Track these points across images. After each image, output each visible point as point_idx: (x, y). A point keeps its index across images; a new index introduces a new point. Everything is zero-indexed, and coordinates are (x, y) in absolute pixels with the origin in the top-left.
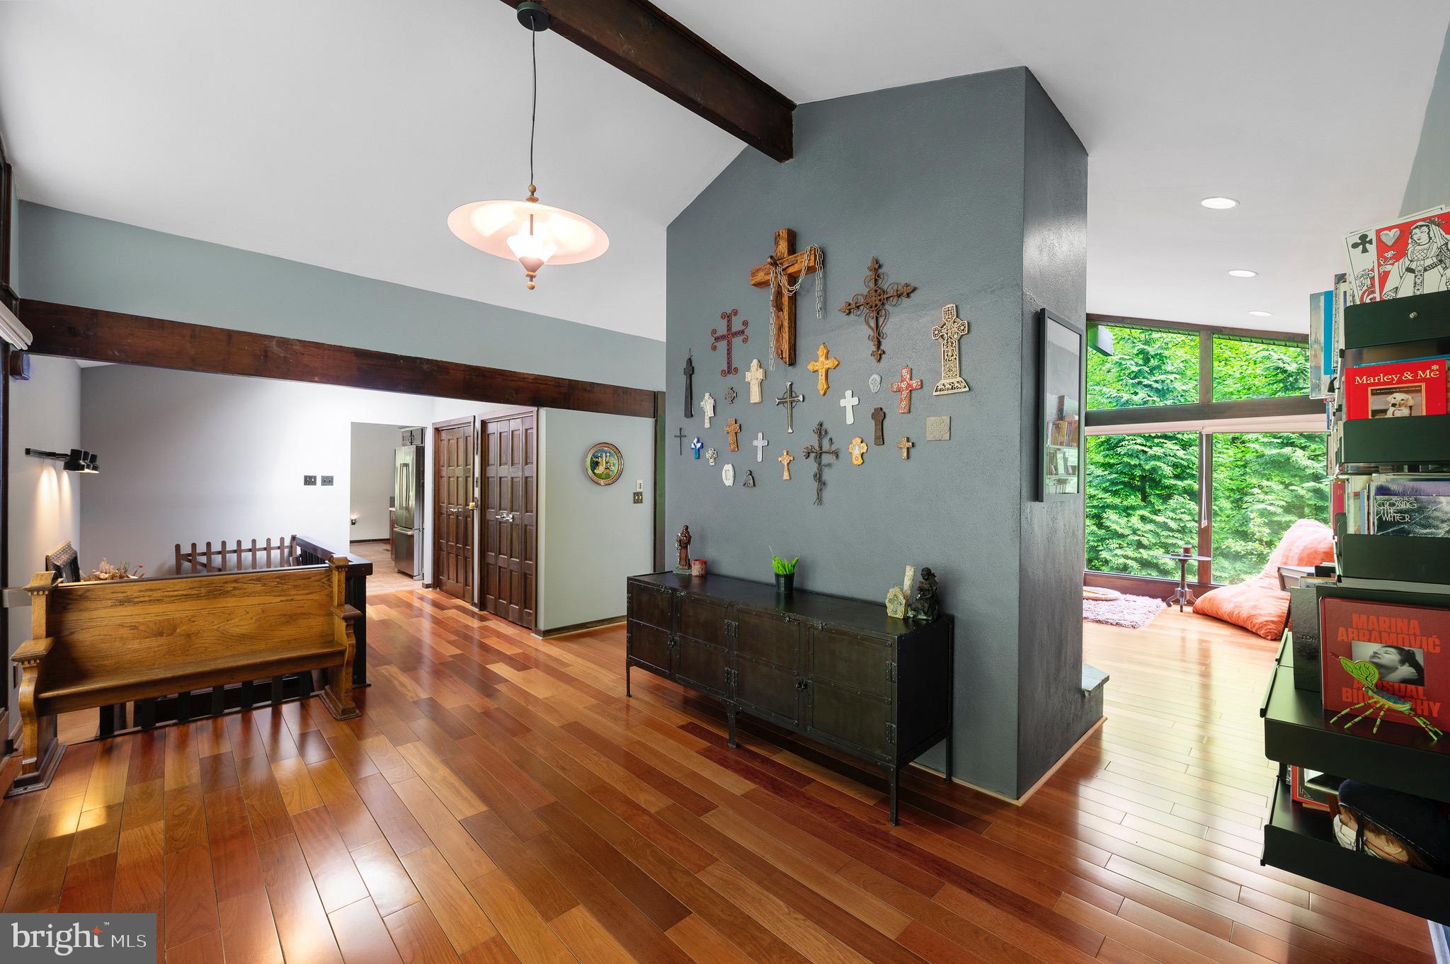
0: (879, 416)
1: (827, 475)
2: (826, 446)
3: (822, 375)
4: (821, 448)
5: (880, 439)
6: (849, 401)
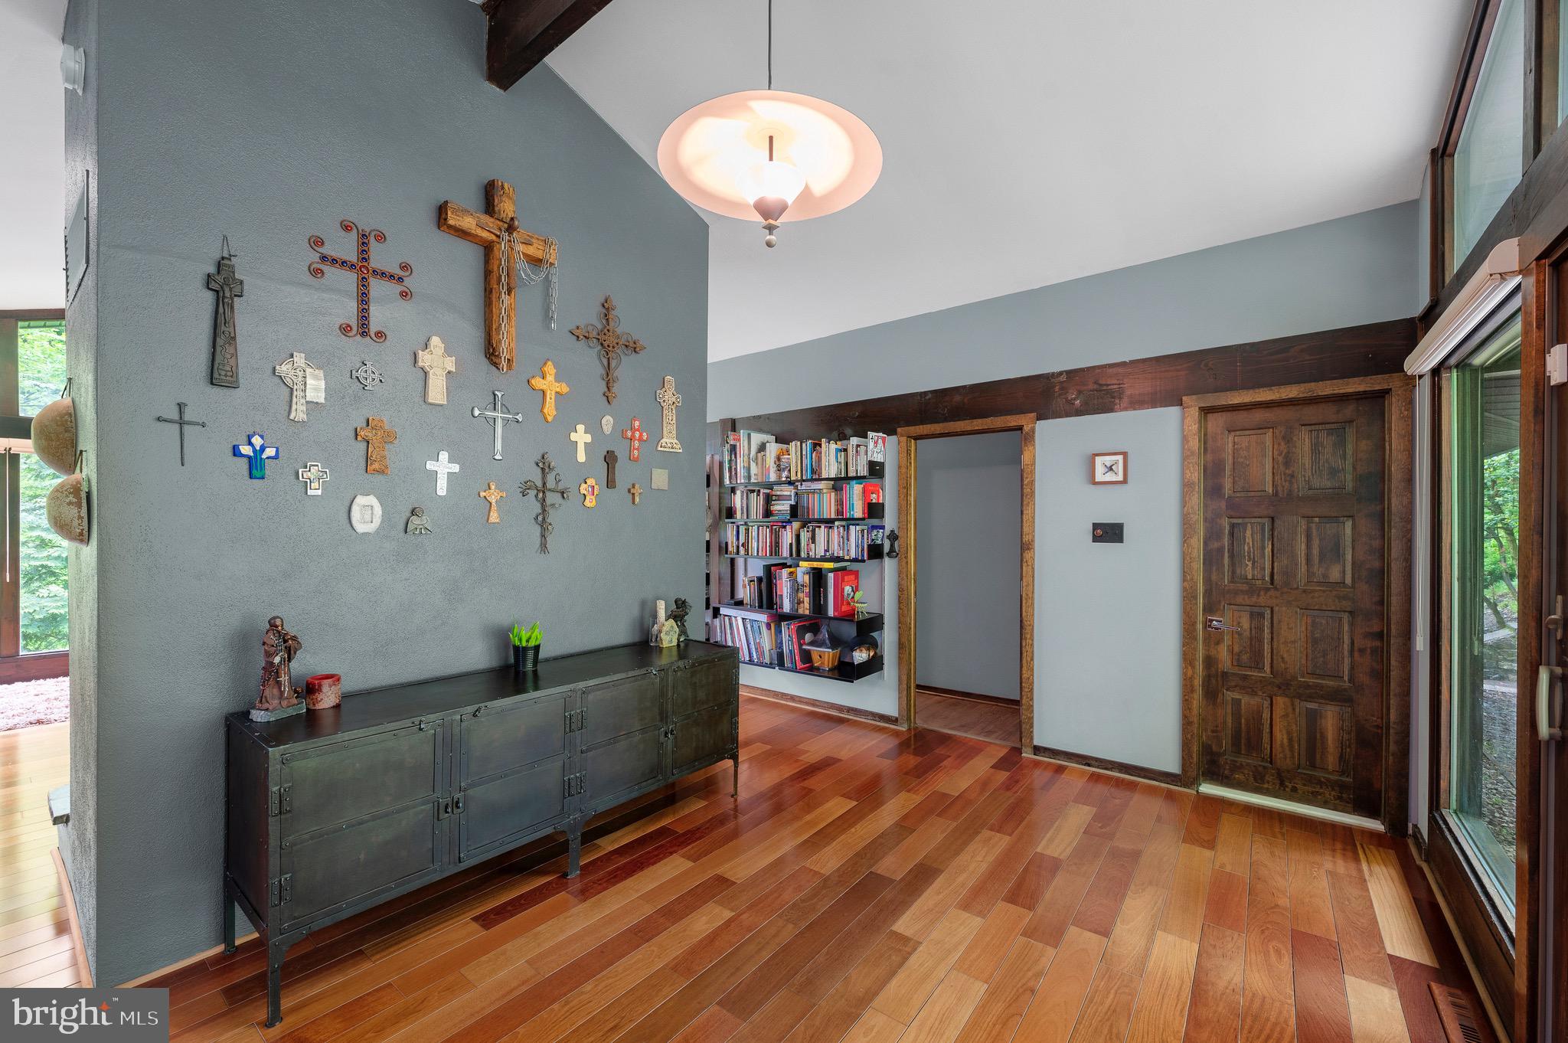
0: (610, 459)
1: (553, 517)
2: (550, 484)
3: (551, 399)
4: (544, 484)
5: (610, 483)
6: (581, 437)
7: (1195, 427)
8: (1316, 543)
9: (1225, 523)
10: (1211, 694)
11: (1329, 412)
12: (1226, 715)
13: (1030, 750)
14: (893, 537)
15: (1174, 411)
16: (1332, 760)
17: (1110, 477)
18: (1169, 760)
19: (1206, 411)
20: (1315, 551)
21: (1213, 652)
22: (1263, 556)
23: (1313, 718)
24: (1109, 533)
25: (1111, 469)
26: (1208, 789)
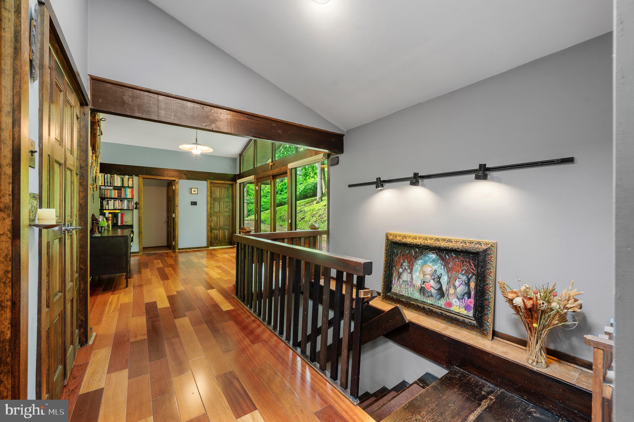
7: (209, 185)
8: (225, 206)
9: (213, 202)
10: (211, 232)
11: (227, 186)
12: (213, 234)
13: (178, 250)
14: (137, 204)
15: (206, 182)
16: (227, 238)
17: (194, 193)
18: (205, 245)
19: (211, 183)
20: (225, 207)
21: (211, 224)
22: (218, 208)
23: (224, 232)
24: (194, 203)
25: (194, 191)
26: (211, 248)
